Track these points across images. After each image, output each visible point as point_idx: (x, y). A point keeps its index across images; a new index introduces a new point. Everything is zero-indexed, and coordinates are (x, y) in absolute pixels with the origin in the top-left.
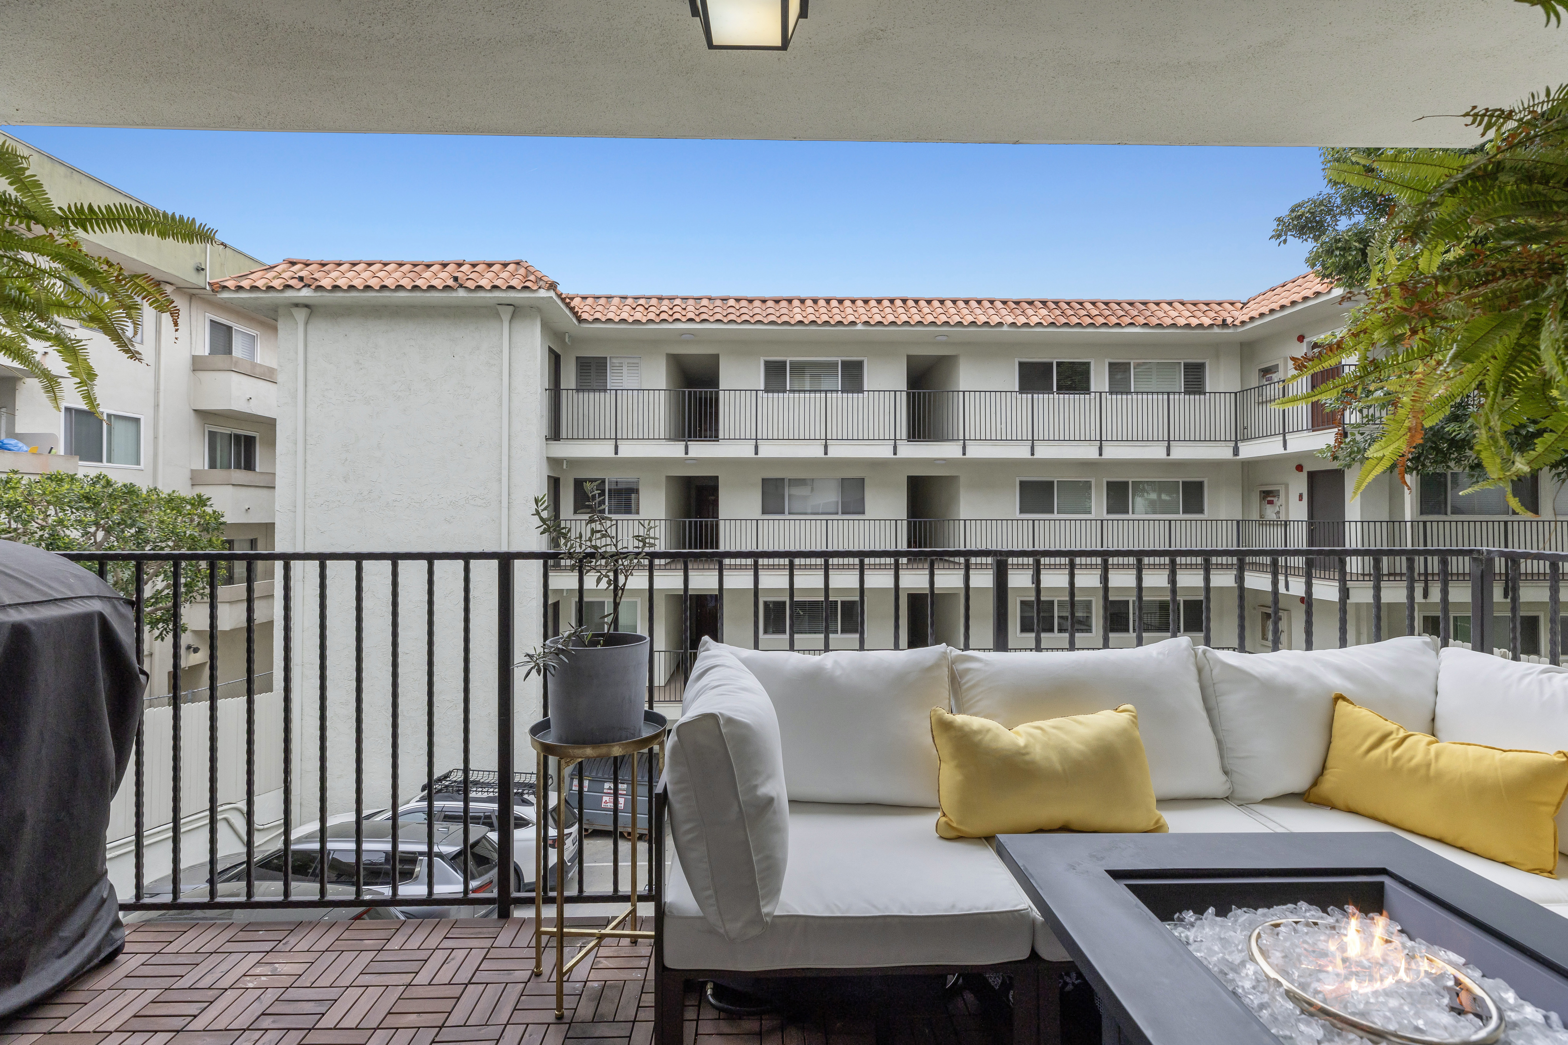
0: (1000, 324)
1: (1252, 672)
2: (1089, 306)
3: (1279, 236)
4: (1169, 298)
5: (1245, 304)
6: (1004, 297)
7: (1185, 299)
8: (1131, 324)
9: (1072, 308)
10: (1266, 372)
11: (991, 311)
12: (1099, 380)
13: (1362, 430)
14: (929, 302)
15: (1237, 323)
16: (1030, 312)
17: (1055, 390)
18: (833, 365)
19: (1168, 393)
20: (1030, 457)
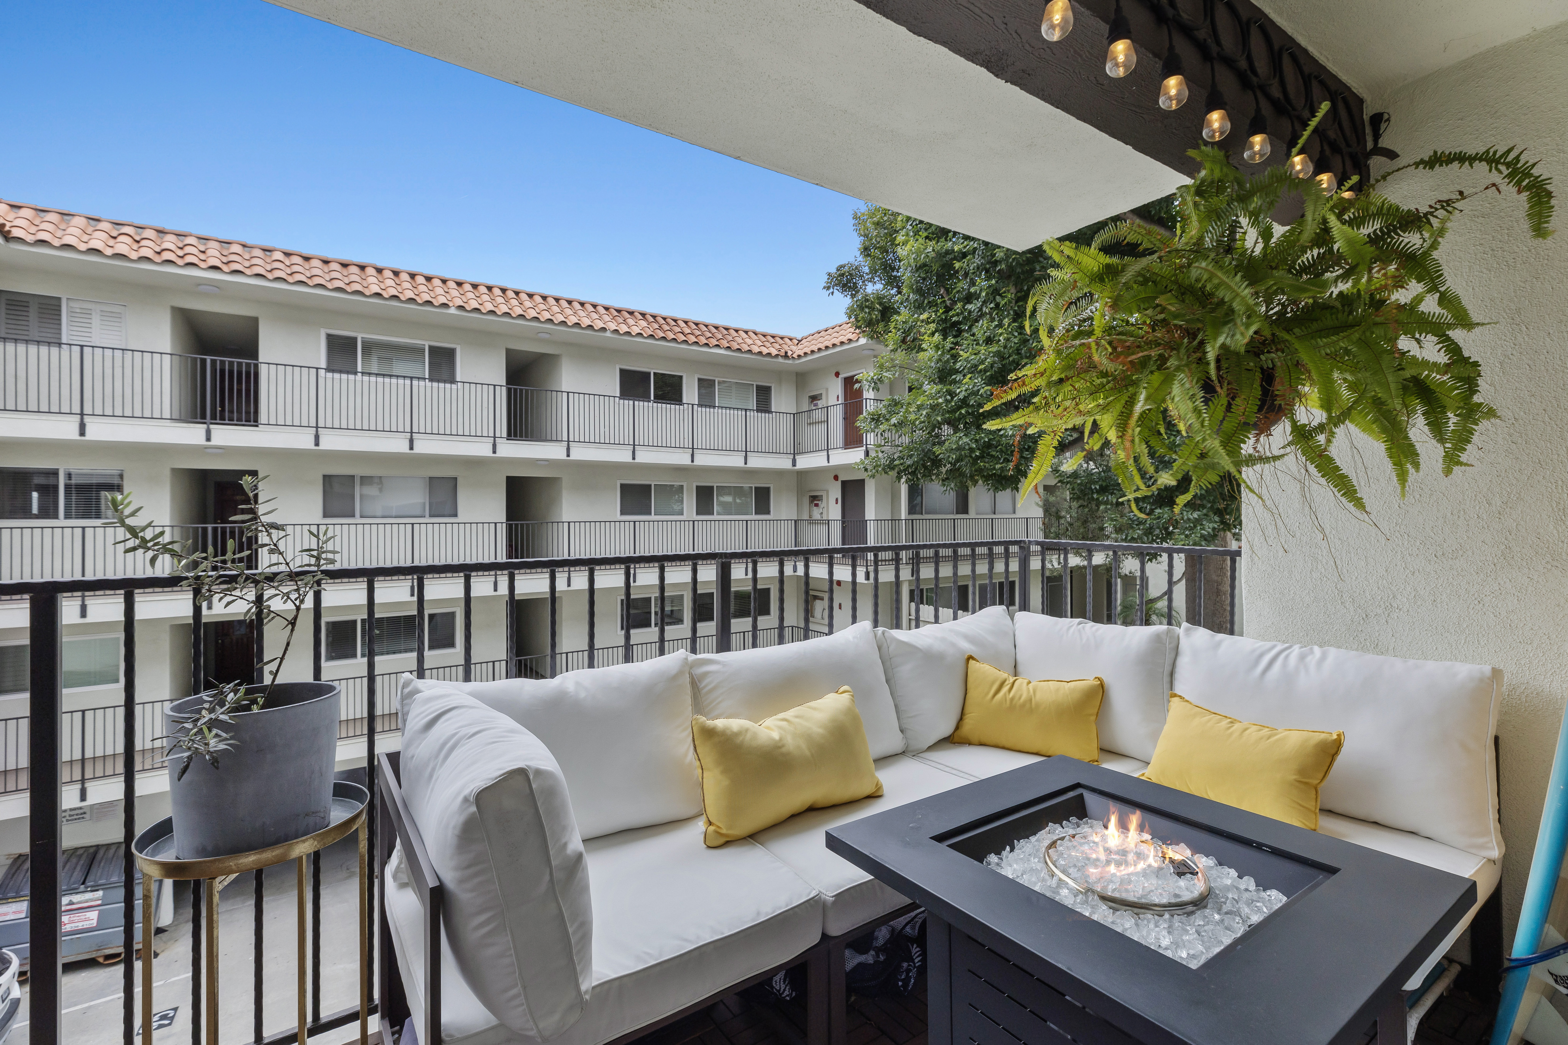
0: (603, 329)
1: (915, 644)
2: (682, 324)
3: (828, 288)
4: (746, 328)
5: (800, 341)
6: (607, 303)
7: (758, 330)
8: (717, 346)
9: (668, 324)
10: (814, 398)
11: (595, 316)
12: (690, 393)
13: (883, 449)
14: (531, 296)
15: (795, 356)
16: (631, 321)
17: (652, 398)
18: (419, 351)
19: (746, 410)
20: (631, 461)
